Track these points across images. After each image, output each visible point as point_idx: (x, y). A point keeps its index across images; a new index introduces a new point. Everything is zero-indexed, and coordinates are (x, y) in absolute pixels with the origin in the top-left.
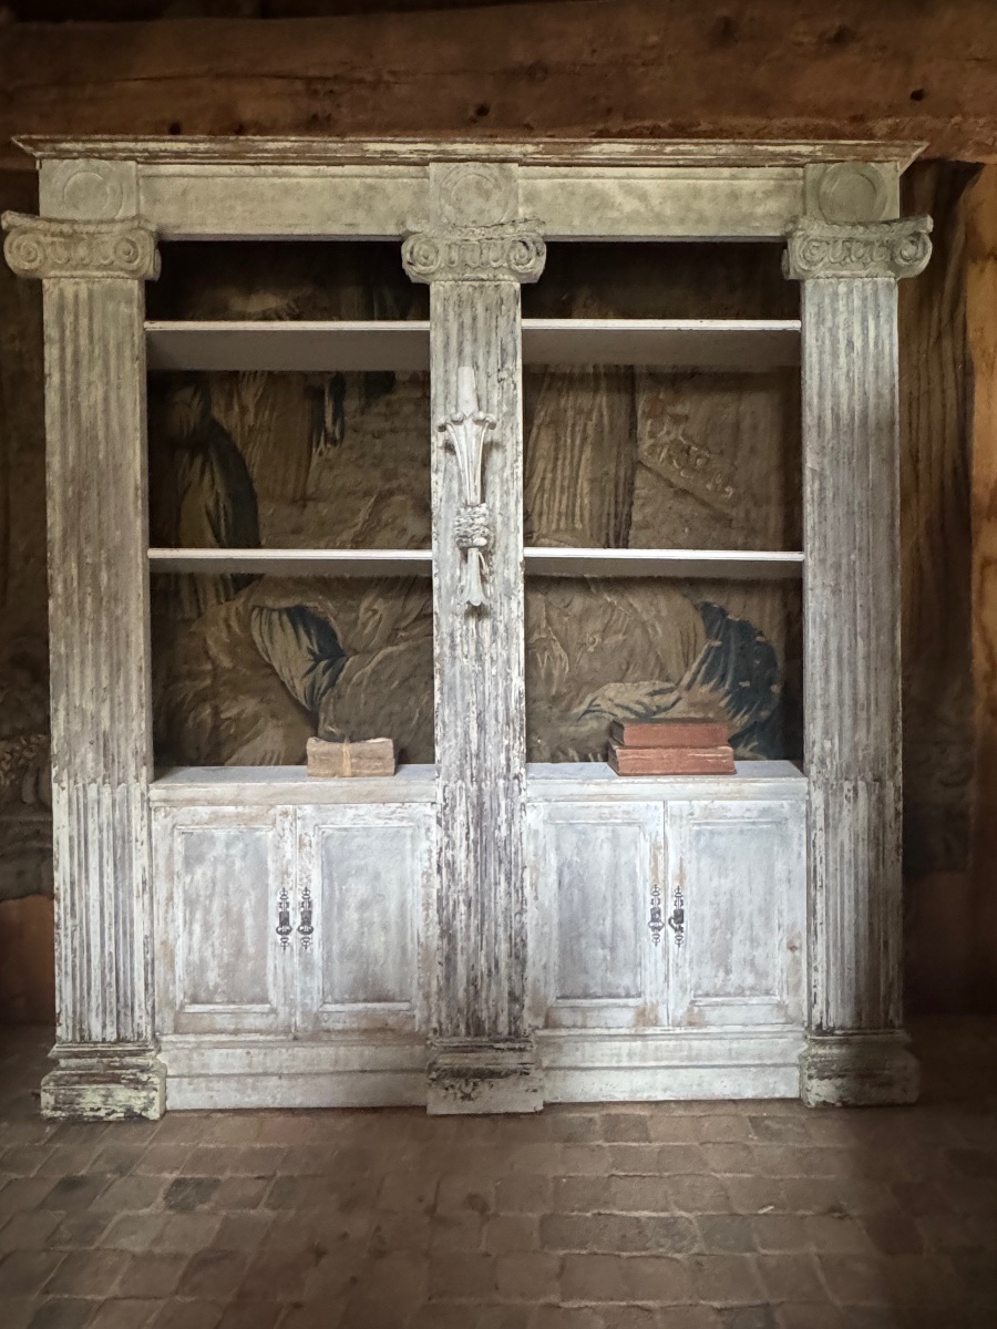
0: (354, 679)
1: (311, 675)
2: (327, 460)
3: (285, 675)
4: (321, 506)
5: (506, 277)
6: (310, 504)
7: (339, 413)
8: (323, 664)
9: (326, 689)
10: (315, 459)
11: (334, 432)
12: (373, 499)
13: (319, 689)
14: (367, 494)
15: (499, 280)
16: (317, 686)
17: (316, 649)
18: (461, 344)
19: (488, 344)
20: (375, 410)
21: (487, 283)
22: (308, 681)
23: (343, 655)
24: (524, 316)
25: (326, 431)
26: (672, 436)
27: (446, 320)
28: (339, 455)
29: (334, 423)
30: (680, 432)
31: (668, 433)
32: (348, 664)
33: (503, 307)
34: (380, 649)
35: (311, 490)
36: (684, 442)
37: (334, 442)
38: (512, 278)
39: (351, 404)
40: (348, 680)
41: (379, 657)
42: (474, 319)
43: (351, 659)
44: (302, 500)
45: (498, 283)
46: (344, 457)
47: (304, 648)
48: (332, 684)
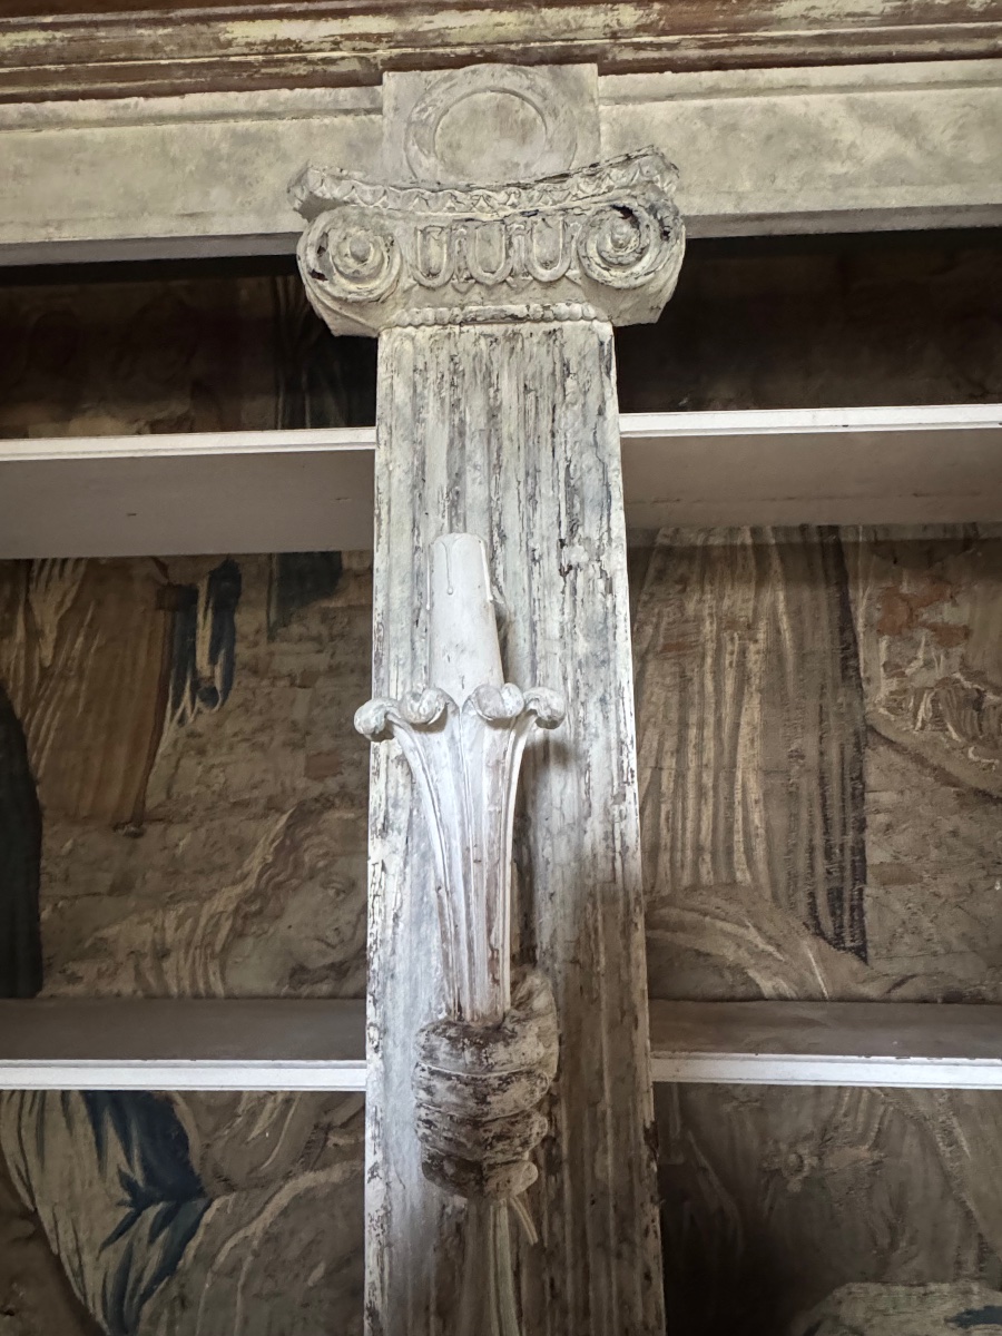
0: (221, 1258)
1: (123, 1242)
2: (192, 735)
3: (64, 1243)
4: (175, 832)
5: (577, 308)
6: (154, 830)
7: (224, 637)
8: (152, 1212)
9: (157, 1279)
10: (170, 731)
11: (212, 677)
12: (284, 818)
13: (139, 1280)
14: (273, 807)
15: (557, 318)
16: (132, 1276)
17: (138, 1176)
18: (456, 477)
19: (533, 473)
20: (295, 629)
21: (525, 328)
22: (113, 1258)
23: (201, 1193)
24: (625, 407)
25: (195, 672)
26: (939, 673)
27: (417, 418)
28: (219, 726)
29: (213, 660)
30: (956, 662)
31: (928, 664)
32: (208, 1217)
33: (570, 383)
34: (287, 1177)
35: (154, 799)
36: (967, 685)
37: (210, 696)
38: (592, 312)
39: (248, 620)
40: (206, 1259)
41: (282, 1198)
42: (493, 414)
43: (216, 1204)
44: (136, 821)
45: (555, 325)
46: (229, 728)
47: (112, 1171)
48: (169, 1267)
